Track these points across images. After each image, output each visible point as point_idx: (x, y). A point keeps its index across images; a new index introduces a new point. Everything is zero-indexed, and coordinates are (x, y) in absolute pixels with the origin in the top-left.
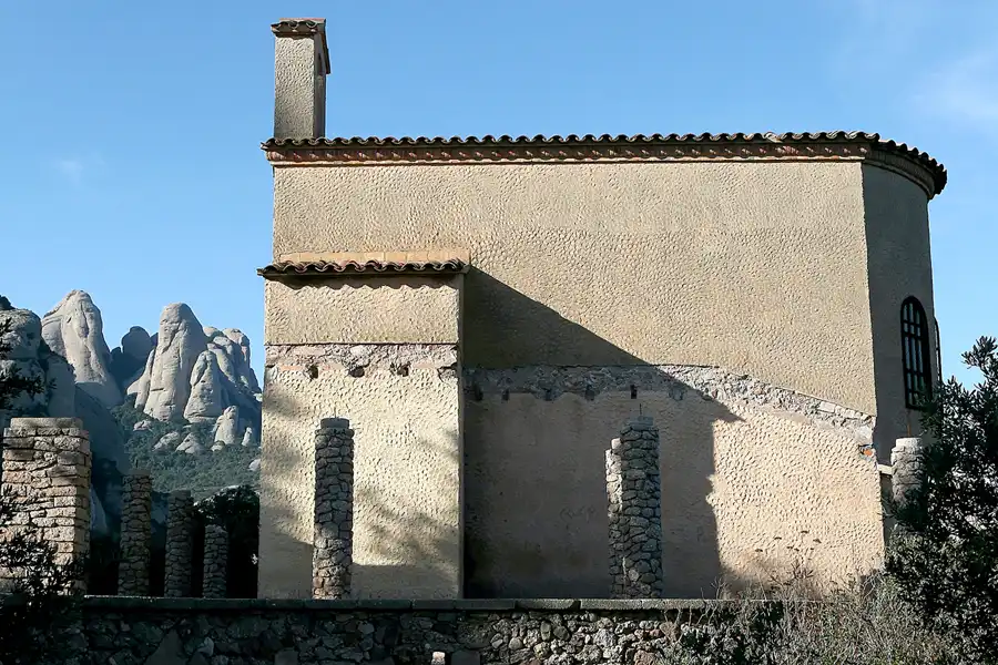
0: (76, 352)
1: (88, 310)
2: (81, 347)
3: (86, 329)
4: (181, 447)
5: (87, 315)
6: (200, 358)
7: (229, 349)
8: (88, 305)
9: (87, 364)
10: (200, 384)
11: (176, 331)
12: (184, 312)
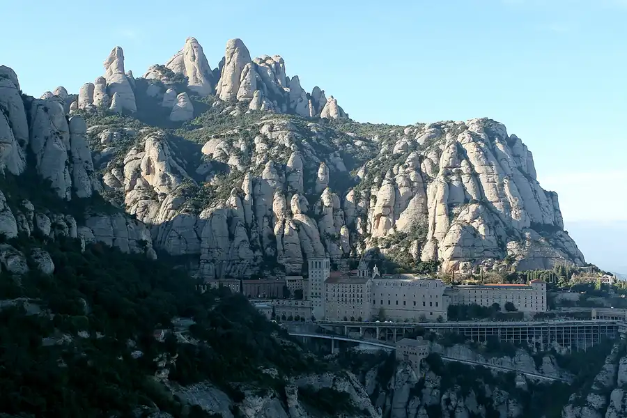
0: (191, 69)
1: (195, 47)
2: (192, 66)
3: (194, 57)
4: (231, 113)
5: (195, 49)
6: (246, 67)
7: (273, 66)
8: (195, 45)
9: (195, 75)
10: (244, 80)
11: (233, 53)
12: (238, 44)
